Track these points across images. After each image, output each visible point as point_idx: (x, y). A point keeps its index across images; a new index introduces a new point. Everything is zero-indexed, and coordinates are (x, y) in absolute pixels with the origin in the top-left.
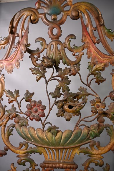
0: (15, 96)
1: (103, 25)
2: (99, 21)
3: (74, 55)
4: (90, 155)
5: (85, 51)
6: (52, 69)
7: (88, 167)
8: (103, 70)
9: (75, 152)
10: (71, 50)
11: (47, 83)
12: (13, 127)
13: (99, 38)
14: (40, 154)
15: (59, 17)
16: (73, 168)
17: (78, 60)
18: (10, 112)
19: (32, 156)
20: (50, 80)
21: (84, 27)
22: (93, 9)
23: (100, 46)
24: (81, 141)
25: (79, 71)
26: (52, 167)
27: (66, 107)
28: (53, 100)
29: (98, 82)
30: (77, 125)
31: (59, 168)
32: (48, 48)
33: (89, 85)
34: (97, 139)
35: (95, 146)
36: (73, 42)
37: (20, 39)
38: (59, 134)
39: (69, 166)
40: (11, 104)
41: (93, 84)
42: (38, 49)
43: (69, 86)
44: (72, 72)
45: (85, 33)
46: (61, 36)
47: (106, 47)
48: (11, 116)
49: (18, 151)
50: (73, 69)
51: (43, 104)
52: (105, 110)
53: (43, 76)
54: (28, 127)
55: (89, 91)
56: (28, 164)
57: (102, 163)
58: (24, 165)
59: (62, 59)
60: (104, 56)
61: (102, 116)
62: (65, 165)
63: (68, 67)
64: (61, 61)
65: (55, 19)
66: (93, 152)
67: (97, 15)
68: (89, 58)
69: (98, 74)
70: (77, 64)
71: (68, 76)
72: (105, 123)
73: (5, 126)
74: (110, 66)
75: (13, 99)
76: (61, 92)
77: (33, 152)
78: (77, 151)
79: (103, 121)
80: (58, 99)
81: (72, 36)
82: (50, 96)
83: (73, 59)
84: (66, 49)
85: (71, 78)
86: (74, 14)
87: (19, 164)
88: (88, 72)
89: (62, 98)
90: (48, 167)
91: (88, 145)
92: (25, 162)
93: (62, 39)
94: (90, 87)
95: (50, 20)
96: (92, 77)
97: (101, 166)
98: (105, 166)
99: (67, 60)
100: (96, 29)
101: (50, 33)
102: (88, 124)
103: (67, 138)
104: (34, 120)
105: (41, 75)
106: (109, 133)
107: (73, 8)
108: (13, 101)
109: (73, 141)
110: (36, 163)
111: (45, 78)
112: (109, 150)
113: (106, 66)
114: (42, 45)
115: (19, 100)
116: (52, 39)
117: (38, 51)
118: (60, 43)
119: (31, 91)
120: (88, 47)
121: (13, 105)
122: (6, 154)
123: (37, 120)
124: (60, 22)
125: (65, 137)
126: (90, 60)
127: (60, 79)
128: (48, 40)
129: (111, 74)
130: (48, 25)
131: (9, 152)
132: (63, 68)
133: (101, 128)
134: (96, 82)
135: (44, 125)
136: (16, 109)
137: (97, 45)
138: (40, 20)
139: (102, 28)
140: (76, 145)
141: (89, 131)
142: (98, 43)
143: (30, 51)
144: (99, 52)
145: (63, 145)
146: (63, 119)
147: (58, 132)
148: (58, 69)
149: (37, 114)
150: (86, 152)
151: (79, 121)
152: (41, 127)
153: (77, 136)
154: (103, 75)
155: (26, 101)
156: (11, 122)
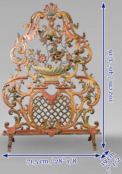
0: (32, 52)
1: (72, 22)
2: (71, 21)
3: (59, 34)
4: (65, 78)
5: (64, 33)
6: (49, 40)
7: (64, 83)
8: (72, 41)
9: (58, 77)
10: (58, 32)
11: (47, 46)
12: (31, 66)
13: (70, 27)
14: (43, 78)
15: (53, 17)
16: (58, 84)
17: (61, 37)
18: (29, 59)
19: (40, 79)
20: (48, 45)
21: (64, 23)
22: (68, 15)
23: (70, 31)
24: (61, 72)
25: (61, 42)
26: (48, 83)
27: (55, 57)
28: (50, 54)
29: (70, 47)
30: (60, 65)
31: (52, 84)
32: (48, 30)
33: (66, 48)
34: (68, 72)
35: (67, 74)
36: (59, 28)
37: (35, 26)
38: (52, 69)
39: (56, 83)
40: (30, 56)
41: (68, 47)
42: (43, 30)
43: (57, 48)
44: (58, 42)
45: (64, 25)
46: (54, 25)
47: (73, 31)
48: (30, 61)
49: (33, 77)
50: (59, 40)
51: (45, 56)
52: (72, 59)
53: (46, 43)
54: (38, 66)
55: (65, 51)
56: (38, 82)
57: (70, 82)
58: (36, 83)
59: (54, 36)
60: (72, 35)
61: (71, 62)
62: (54, 83)
63: (57, 39)
64: (53, 36)
65: (51, 18)
66: (66, 77)
67: (69, 18)
68: (66, 36)
69: (69, 43)
70: (61, 38)
71: (56, 43)
72: (72, 65)
73: (27, 66)
74: (75, 40)
75: (31, 53)
76: (53, 51)
77: (40, 77)
78: (60, 76)
79: (71, 64)
80: (52, 53)
81: (59, 26)
82: (49, 52)
83: (59, 36)
84: (56, 31)
85: (58, 44)
86: (60, 16)
87: (34, 83)
88: (65, 42)
89: (54, 53)
90: (47, 83)
91: (64, 74)
92: (37, 81)
93: (54, 27)
94: (66, 49)
95: (49, 18)
96: (67, 44)
97: (70, 83)
98: (71, 82)
99: (56, 36)
100: (69, 23)
101: (49, 24)
102: (65, 65)
103: (56, 70)
104: (42, 62)
105: (45, 43)
106: (74, 69)
107: (60, 14)
108: (31, 54)
109: (58, 72)
110: (42, 82)
111: (47, 44)
112: (73, 76)
113: (73, 39)
114: (45, 29)
115: (34, 54)
116: (50, 26)
117: (43, 32)
118: (53, 29)
119: (39, 50)
120: (65, 31)
121: (31, 56)
122: (27, 78)
123: (43, 62)
124: (54, 19)
125: (55, 70)
126: (66, 37)
127: (53, 45)
128: (48, 27)
129: (76, 43)
130: (48, 20)
131: (29, 77)
132: (54, 40)
133: (70, 67)
134: (69, 47)
135: (45, 65)
136: (32, 58)
137: (69, 30)
138: (45, 17)
139: (72, 23)
140: (59, 74)
141: (65, 67)
142: (70, 29)
143: (39, 31)
144: (70, 33)
145: (54, 73)
146: (54, 62)
147: (52, 68)
148: (52, 40)
149: (42, 60)
150: (63, 77)
151: (61, 64)
152: (44, 66)
153: (60, 70)
154: (72, 43)
155: (37, 54)
156: (30, 64)
